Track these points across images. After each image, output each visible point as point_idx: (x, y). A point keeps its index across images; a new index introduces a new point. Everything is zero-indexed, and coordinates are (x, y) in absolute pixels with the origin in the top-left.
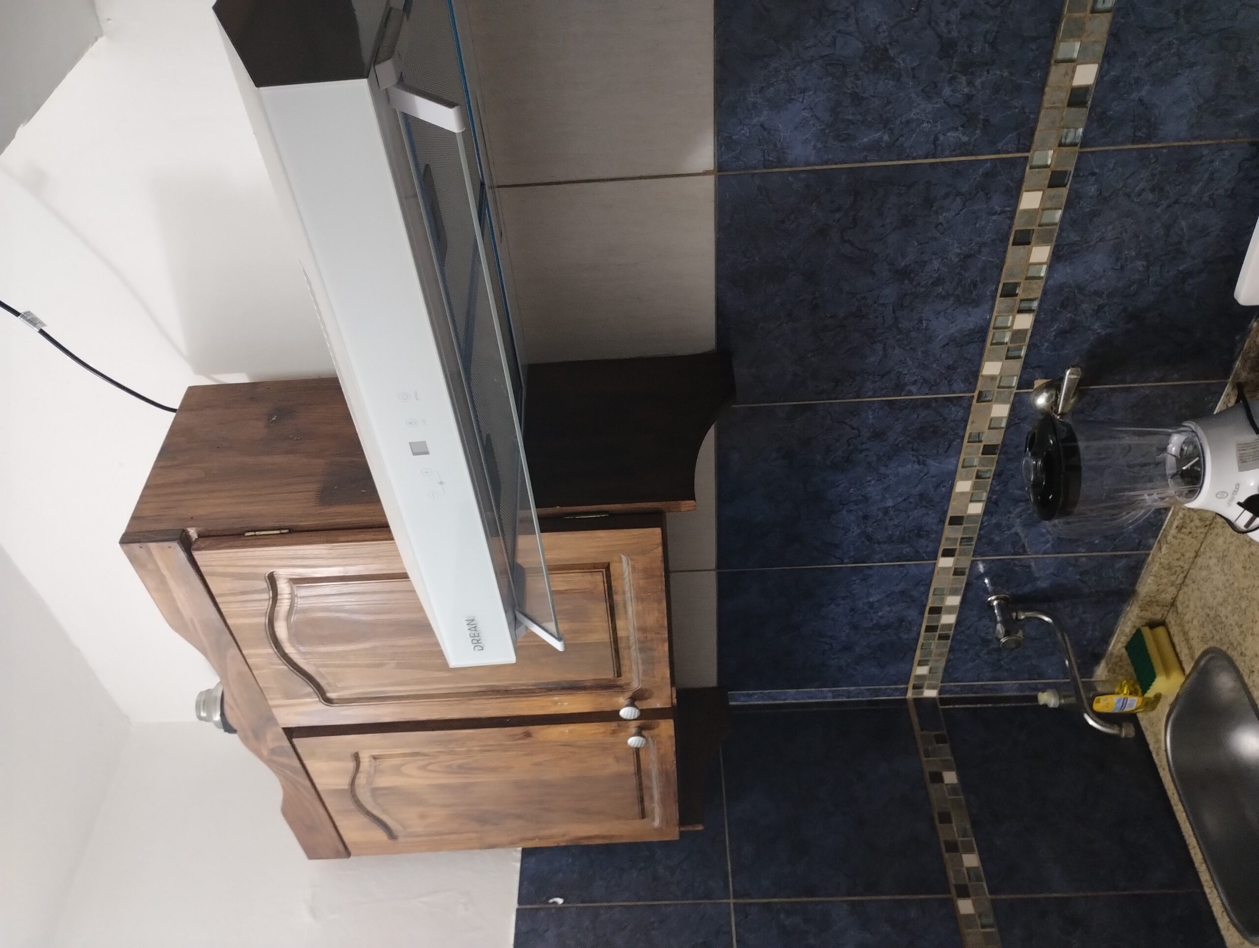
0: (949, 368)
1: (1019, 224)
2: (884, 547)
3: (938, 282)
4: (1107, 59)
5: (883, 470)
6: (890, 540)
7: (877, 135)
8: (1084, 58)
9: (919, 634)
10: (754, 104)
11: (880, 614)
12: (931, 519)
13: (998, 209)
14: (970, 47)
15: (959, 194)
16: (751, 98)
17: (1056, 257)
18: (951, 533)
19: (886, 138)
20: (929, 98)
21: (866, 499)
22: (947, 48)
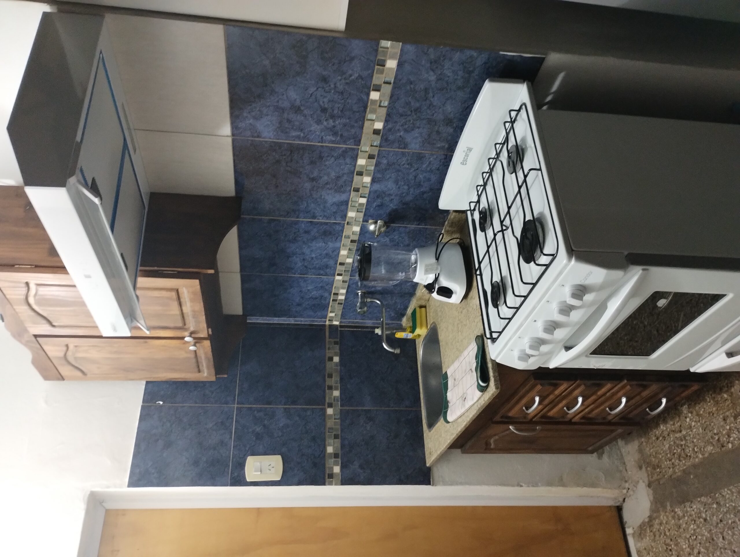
0: (334, 212)
1: (357, 169)
2: (313, 270)
3: (327, 184)
4: (386, 121)
5: (310, 244)
6: (315, 268)
7: (299, 133)
8: (378, 120)
9: (329, 302)
10: (247, 117)
11: (312, 294)
12: (331, 262)
13: (348, 163)
14: (333, 111)
15: (333, 156)
16: (245, 114)
17: (373, 181)
18: (339, 268)
19: (302, 135)
20: (318, 124)
21: (303, 254)
22: (324, 110)
